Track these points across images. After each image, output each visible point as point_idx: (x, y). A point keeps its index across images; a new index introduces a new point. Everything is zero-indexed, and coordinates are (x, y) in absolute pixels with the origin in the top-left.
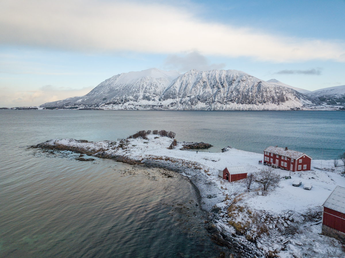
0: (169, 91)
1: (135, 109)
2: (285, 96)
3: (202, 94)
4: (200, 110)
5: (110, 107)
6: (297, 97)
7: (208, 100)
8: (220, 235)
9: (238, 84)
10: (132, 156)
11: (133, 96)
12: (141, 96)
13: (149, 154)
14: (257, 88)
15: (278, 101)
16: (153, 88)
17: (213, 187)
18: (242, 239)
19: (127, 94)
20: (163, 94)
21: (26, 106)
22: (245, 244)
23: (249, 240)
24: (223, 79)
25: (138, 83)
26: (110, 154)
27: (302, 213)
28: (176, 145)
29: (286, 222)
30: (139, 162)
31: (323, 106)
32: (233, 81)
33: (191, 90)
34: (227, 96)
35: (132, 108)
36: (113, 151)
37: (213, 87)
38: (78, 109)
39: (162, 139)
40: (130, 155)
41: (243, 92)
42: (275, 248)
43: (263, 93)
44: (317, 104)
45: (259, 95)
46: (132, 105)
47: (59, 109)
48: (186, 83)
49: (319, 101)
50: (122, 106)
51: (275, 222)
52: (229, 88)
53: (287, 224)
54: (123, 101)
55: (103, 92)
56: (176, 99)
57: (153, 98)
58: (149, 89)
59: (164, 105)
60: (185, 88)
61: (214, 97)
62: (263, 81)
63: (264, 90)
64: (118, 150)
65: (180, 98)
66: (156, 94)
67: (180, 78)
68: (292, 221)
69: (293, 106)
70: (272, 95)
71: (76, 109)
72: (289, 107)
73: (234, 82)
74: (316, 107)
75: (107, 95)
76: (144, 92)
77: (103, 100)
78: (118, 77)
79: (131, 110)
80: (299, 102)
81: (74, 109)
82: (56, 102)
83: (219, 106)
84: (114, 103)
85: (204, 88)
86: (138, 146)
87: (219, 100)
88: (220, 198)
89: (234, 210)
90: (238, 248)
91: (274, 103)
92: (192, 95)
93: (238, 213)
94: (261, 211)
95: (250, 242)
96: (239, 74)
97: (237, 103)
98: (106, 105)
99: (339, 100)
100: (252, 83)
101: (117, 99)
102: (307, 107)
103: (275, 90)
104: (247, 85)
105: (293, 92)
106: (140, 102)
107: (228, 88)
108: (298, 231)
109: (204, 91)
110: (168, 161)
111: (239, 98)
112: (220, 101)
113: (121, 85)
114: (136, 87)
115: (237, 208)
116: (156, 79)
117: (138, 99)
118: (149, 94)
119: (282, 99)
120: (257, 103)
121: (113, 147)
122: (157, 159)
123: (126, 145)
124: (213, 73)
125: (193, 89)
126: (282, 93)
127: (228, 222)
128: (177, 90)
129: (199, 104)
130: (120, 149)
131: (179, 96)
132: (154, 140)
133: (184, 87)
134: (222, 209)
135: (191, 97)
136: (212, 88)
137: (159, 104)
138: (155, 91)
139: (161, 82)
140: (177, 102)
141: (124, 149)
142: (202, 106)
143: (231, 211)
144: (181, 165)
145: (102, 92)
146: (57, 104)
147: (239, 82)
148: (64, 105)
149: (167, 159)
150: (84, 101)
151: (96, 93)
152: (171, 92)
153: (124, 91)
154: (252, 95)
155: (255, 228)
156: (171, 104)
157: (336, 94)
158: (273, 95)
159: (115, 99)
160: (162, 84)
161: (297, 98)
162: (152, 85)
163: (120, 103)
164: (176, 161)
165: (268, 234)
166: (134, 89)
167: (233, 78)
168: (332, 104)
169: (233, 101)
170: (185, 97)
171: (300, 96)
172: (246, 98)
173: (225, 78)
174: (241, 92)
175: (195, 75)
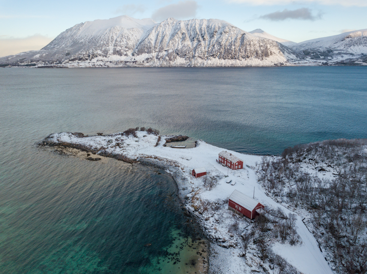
0: (143, 44)
1: (105, 66)
2: (270, 50)
3: (181, 47)
4: (180, 67)
5: (75, 64)
6: (281, 51)
7: (188, 55)
8: (187, 212)
9: (220, 37)
10: (129, 155)
11: (101, 50)
12: (111, 50)
13: (141, 153)
14: (240, 40)
15: (262, 56)
16: (124, 40)
17: (186, 182)
18: (197, 213)
19: (94, 48)
20: (137, 48)
22: (197, 215)
24: (204, 31)
25: (107, 35)
27: (223, 200)
28: (160, 141)
29: (216, 205)
30: (135, 161)
31: (307, 60)
32: (214, 33)
33: (168, 43)
34: (208, 50)
35: (102, 65)
37: (192, 40)
38: (36, 66)
41: (225, 45)
42: (209, 216)
43: (247, 47)
44: (301, 58)
45: (243, 50)
46: (101, 61)
47: (13, 67)
48: (162, 35)
49: (304, 55)
50: (90, 62)
54: (91, 57)
55: (65, 46)
56: (151, 54)
57: (125, 53)
58: (120, 42)
59: (138, 61)
60: (162, 41)
61: (194, 51)
62: (247, 33)
63: (247, 43)
64: (116, 148)
65: (156, 53)
66: (129, 48)
67: (155, 29)
68: (218, 204)
69: (277, 61)
70: (256, 49)
71: (34, 67)
72: (273, 62)
73: (216, 34)
74: (300, 62)
75: (70, 49)
76: (114, 45)
77: (66, 55)
78: (82, 27)
80: (284, 57)
81: (32, 67)
82: (7, 57)
83: (198, 62)
84: (80, 59)
85: (183, 41)
86: (132, 145)
88: (189, 190)
89: (195, 199)
90: (194, 217)
91: (258, 58)
92: (170, 49)
93: (196, 201)
94: (206, 200)
95: (200, 214)
96: (221, 24)
97: (219, 58)
98: (70, 62)
99: (323, 54)
100: (235, 35)
101: (83, 54)
102: (291, 62)
103: (259, 43)
104: (229, 38)
105: (278, 46)
106: (110, 57)
107: (209, 41)
108: (220, 208)
109: (183, 44)
111: (221, 53)
112: (201, 56)
113: (86, 37)
114: (105, 39)
116: (128, 29)
117: (107, 54)
118: (120, 48)
119: (266, 54)
120: (240, 58)
121: (111, 145)
123: (122, 144)
124: (192, 23)
125: (171, 41)
126: (266, 46)
127: (191, 205)
128: (153, 42)
129: (178, 59)
131: (155, 50)
132: (143, 138)
133: (160, 40)
134: (190, 197)
135: (169, 51)
136: (191, 41)
137: (133, 60)
138: (127, 44)
139: (133, 34)
140: (153, 57)
141: (121, 148)
142: (181, 62)
143: (193, 199)
144: (166, 163)
145: (63, 45)
146: (9, 60)
147: (221, 33)
148: (18, 62)
150: (43, 57)
151: (56, 46)
152: (146, 46)
153: (90, 44)
154: (235, 49)
155: (202, 208)
156: (146, 59)
157: (320, 47)
158: (257, 49)
159: (80, 54)
161: (281, 52)
162: (124, 37)
163: (87, 59)
164: (162, 160)
166: (102, 42)
167: (214, 29)
168: (315, 58)
169: (214, 56)
170: (162, 51)
171: (284, 50)
172: (229, 52)
173: (206, 29)
174: (224, 46)
175: (172, 25)
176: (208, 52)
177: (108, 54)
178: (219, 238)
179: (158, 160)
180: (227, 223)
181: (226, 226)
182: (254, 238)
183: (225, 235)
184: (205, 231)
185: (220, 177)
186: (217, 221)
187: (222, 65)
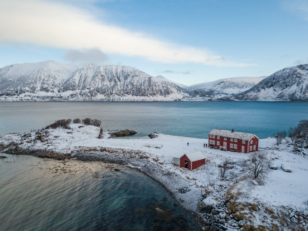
0: (68, 83)
1: (32, 101)
2: (170, 89)
3: (101, 86)
4: (100, 101)
5: (2, 98)
7: (107, 92)
9: (132, 79)
10: (58, 149)
11: (29, 87)
12: (38, 87)
13: (79, 146)
14: (148, 82)
15: (165, 94)
16: (51, 79)
17: (175, 178)
19: (22, 85)
20: (62, 86)
24: (120, 74)
25: (35, 75)
26: (26, 148)
28: (103, 134)
30: (68, 156)
31: (197, 97)
32: (127, 76)
33: (90, 83)
34: (123, 89)
35: (29, 100)
36: (29, 145)
37: (110, 81)
39: (88, 128)
40: (55, 149)
41: (137, 86)
43: (153, 87)
44: (192, 96)
45: (150, 89)
46: (29, 97)
48: (85, 76)
49: (194, 94)
50: (17, 97)
54: (18, 93)
56: (75, 91)
57: (52, 90)
58: (48, 81)
59: (63, 96)
60: (84, 81)
61: (112, 89)
62: (153, 77)
63: (153, 84)
64: (36, 143)
65: (80, 90)
66: (55, 86)
67: (78, 71)
69: (176, 98)
70: (160, 89)
72: (173, 99)
73: (129, 77)
74: (193, 98)
76: (42, 83)
78: (12, 68)
79: (28, 101)
80: (180, 95)
83: (116, 98)
84: (8, 95)
85: (102, 81)
86: (62, 136)
87: (117, 92)
88: (197, 192)
89: (243, 209)
91: (162, 96)
92: (92, 87)
96: (133, 69)
97: (132, 95)
99: (207, 93)
100: (144, 78)
101: (11, 90)
102: (186, 99)
103: (162, 85)
104: (140, 80)
105: (176, 87)
106: (37, 93)
107: (123, 82)
109: (102, 84)
110: (104, 152)
111: (133, 91)
112: (118, 93)
113: (15, 76)
114: (33, 79)
115: (245, 206)
116: (55, 71)
118: (47, 86)
119: (167, 92)
120: (149, 95)
121: (28, 139)
122: (90, 150)
123: (46, 137)
124: (110, 68)
125: (92, 81)
126: (167, 87)
128: (77, 82)
129: (98, 95)
130: (39, 141)
131: (78, 88)
132: (78, 129)
133: (83, 80)
134: (215, 206)
135: (91, 89)
136: (109, 82)
137: (59, 96)
138: (54, 83)
140: (77, 93)
141: (44, 141)
142: (101, 98)
144: (123, 156)
147: (133, 77)
152: (71, 84)
153: (18, 82)
154: (144, 88)
156: (71, 95)
157: (205, 89)
159: (8, 90)
160: (60, 76)
161: (178, 92)
162: (51, 77)
163: (14, 95)
164: (115, 152)
166: (30, 81)
167: (127, 73)
168: (203, 96)
169: (128, 94)
170: (85, 89)
171: (180, 90)
172: (140, 90)
174: (135, 86)
175: (93, 69)
176: (123, 90)
177: (36, 90)
179: (107, 152)
187: (135, 100)
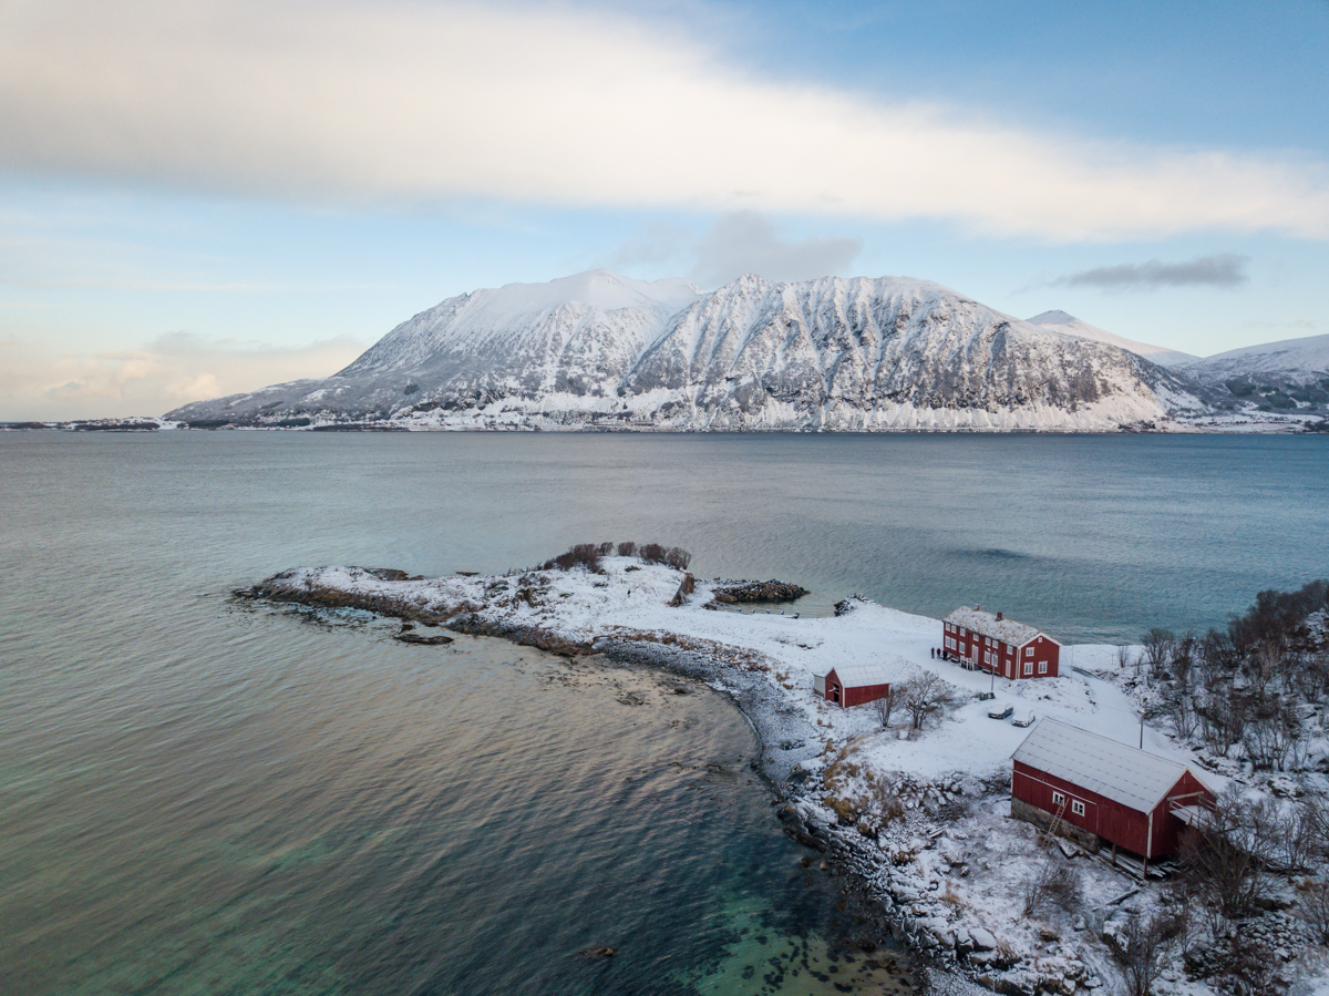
0: (654, 360)
1: (527, 429)
2: (1100, 377)
3: (783, 368)
4: (776, 432)
5: (432, 419)
6: (1145, 380)
7: (806, 394)
8: (803, 826)
9: (920, 333)
10: (564, 628)
11: (518, 377)
12: (549, 377)
13: (614, 624)
14: (990, 345)
15: (1073, 397)
16: (595, 345)
17: (796, 721)
18: (850, 834)
19: (496, 370)
20: (634, 372)
21: (113, 417)
22: (853, 841)
23: (863, 834)
24: (864, 314)
25: (539, 329)
26: (493, 620)
27: (982, 776)
28: (692, 591)
29: (944, 796)
30: (585, 649)
31: (1244, 415)
32: (898, 320)
33: (740, 354)
34: (878, 378)
35: (516, 425)
36: (502, 611)
37: (823, 344)
38: (311, 427)
39: (650, 574)
40: (558, 627)
41: (937, 362)
42: (912, 847)
43: (1015, 367)
44: (1219, 407)
45: (1000, 376)
46: (516, 413)
47: (240, 428)
48: (721, 328)
49: (1230, 396)
50: (479, 415)
51: (921, 795)
52: (884, 347)
53: (946, 799)
54: (483, 398)
55: (405, 364)
56: (681, 389)
57: (595, 387)
58: (582, 351)
59: (636, 412)
60: (718, 349)
61: (827, 380)
62: (1015, 322)
63: (1017, 354)
64: (517, 608)
65: (698, 386)
66: (607, 371)
67: (696, 309)
68: (958, 792)
69: (1128, 416)
70: (1048, 376)
71: (303, 428)
72: (1113, 420)
73: (905, 324)
74: (1218, 419)
75: (419, 374)
76: (561, 361)
77: (406, 393)
78: (463, 305)
79: (513, 431)
80: (1153, 401)
81: (297, 428)
82: (228, 400)
83: (844, 416)
84: (449, 405)
85: (788, 347)
86: (579, 595)
87: (848, 392)
88: (813, 748)
89: (839, 774)
90: (839, 851)
91: (1057, 406)
92: (745, 375)
93: (846, 780)
94: (895, 773)
95: (864, 838)
96: (923, 292)
97: (916, 405)
98: (416, 414)
99: (1306, 393)
100: (972, 329)
101: (460, 390)
102: (1182, 420)
103: (1060, 355)
104: (952, 337)
105: (1130, 363)
106: (544, 400)
107: (879, 346)
108: (966, 813)
109: (789, 358)
111: (922, 387)
112: (852, 396)
113: (472, 337)
114: (532, 344)
115: (844, 768)
116: (608, 312)
117: (537, 390)
118: (580, 372)
119: (1085, 390)
120: (993, 404)
121: (500, 597)
123: (540, 593)
124: (822, 290)
125: (747, 349)
126: (1085, 364)
127: (822, 799)
128: (688, 353)
129: (771, 407)
130: (524, 604)
131: (692, 379)
132: (624, 576)
133: (712, 344)
134: (814, 772)
135: (741, 381)
136: (819, 348)
137: (619, 409)
138: (604, 358)
139: (624, 326)
140: (687, 400)
141: (536, 605)
142: (781, 417)
143: (831, 777)
144: (711, 659)
145: (401, 363)
146: (230, 408)
147: (923, 323)
148: (257, 413)
149: (670, 639)
150: (333, 399)
151: (377, 365)
152: (665, 363)
153: (483, 359)
154: (971, 373)
155: (877, 808)
156: (663, 407)
157: (1294, 370)
158: (1053, 374)
159: (451, 390)
160: (628, 331)
161: (1144, 386)
162: (593, 335)
163: (470, 406)
164: (695, 647)
165: (903, 821)
166: (522, 353)
167: (898, 308)
168: (1277, 406)
169: (899, 398)
170: (718, 380)
171: (1154, 378)
172: (951, 383)
173: (868, 309)
174: (932, 362)
175: (755, 298)
176: (875, 382)
177: (540, 388)
178: (975, 942)
179: (678, 648)
180: (1010, 875)
181: (1007, 890)
182: (1189, 947)
183: (1008, 931)
184: (898, 910)
185: (955, 702)
186: (953, 865)
187: (928, 428)
